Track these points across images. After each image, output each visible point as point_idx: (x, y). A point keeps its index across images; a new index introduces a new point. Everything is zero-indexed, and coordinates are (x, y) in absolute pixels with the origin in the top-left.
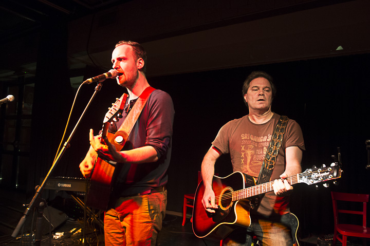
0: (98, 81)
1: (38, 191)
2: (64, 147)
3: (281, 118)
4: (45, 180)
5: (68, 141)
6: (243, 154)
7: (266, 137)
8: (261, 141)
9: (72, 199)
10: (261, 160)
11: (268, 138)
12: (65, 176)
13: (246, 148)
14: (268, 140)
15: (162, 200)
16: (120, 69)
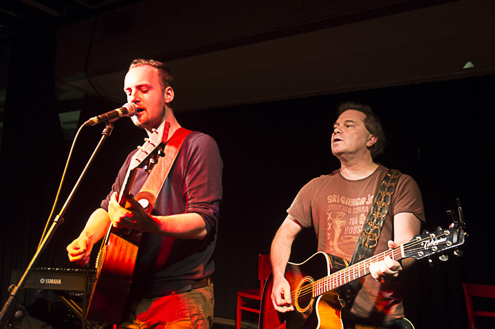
0: (107, 121)
1: (13, 293)
2: (54, 224)
3: (390, 172)
4: (24, 275)
5: (60, 214)
6: (330, 225)
7: (365, 199)
8: (357, 204)
9: (63, 303)
10: (356, 235)
11: (367, 200)
12: (51, 267)
13: (334, 216)
14: (367, 203)
15: (208, 299)
16: (141, 103)
